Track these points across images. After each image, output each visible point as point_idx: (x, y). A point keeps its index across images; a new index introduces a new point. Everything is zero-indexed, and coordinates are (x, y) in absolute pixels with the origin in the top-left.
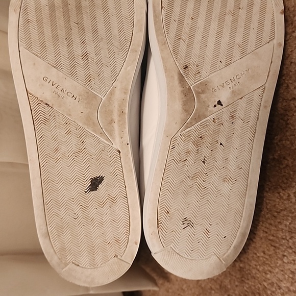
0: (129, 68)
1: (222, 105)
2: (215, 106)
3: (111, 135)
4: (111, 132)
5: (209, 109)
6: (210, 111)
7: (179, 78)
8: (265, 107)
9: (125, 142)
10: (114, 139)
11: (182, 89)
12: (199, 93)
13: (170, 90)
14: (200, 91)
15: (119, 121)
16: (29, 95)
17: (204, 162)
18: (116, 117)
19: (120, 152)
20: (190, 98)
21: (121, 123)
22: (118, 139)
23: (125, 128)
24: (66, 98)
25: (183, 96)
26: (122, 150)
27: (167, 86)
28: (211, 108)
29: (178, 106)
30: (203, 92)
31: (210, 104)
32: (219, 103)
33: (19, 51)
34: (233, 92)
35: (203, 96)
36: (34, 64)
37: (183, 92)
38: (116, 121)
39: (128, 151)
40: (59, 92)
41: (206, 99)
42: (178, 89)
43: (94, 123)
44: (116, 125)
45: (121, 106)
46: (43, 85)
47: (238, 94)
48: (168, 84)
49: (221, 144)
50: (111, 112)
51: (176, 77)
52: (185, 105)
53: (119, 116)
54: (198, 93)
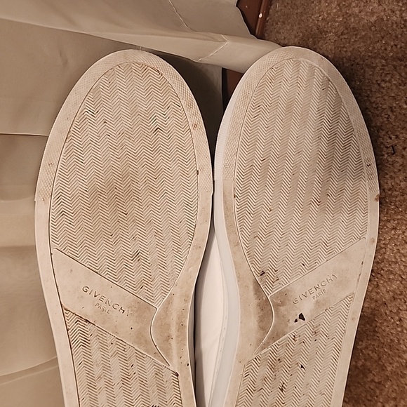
0: (190, 269)
1: (304, 319)
2: (296, 321)
3: (167, 355)
4: (168, 351)
5: (290, 325)
6: (290, 327)
7: (254, 288)
8: (353, 319)
9: (185, 363)
10: (171, 360)
11: (258, 301)
12: (279, 305)
13: (244, 302)
14: (279, 302)
15: (178, 337)
16: (65, 311)
17: (282, 390)
18: (173, 331)
19: (177, 375)
20: (267, 312)
21: (180, 339)
22: (175, 359)
23: (185, 345)
24: (113, 312)
25: (260, 310)
26: (180, 373)
27: (241, 299)
28: (292, 323)
29: (253, 323)
30: (283, 304)
31: (290, 318)
32: (301, 317)
33: (51, 254)
34: (317, 302)
35: (282, 308)
36: (72, 271)
37: (259, 305)
38: (174, 337)
39: (188, 373)
40: (103, 305)
41: (286, 313)
42: (253, 301)
43: (146, 341)
44: (173, 343)
45: (180, 317)
46: (82, 297)
47: (323, 305)
48: (242, 296)
49: (302, 367)
50: (169, 326)
51: (251, 287)
52: (261, 321)
53: (178, 330)
54: (277, 306)
